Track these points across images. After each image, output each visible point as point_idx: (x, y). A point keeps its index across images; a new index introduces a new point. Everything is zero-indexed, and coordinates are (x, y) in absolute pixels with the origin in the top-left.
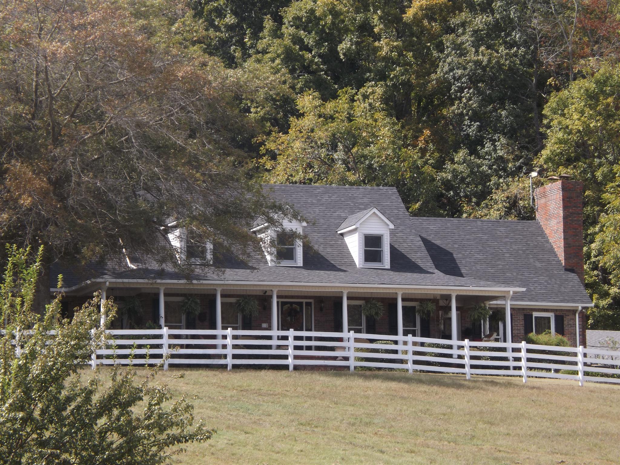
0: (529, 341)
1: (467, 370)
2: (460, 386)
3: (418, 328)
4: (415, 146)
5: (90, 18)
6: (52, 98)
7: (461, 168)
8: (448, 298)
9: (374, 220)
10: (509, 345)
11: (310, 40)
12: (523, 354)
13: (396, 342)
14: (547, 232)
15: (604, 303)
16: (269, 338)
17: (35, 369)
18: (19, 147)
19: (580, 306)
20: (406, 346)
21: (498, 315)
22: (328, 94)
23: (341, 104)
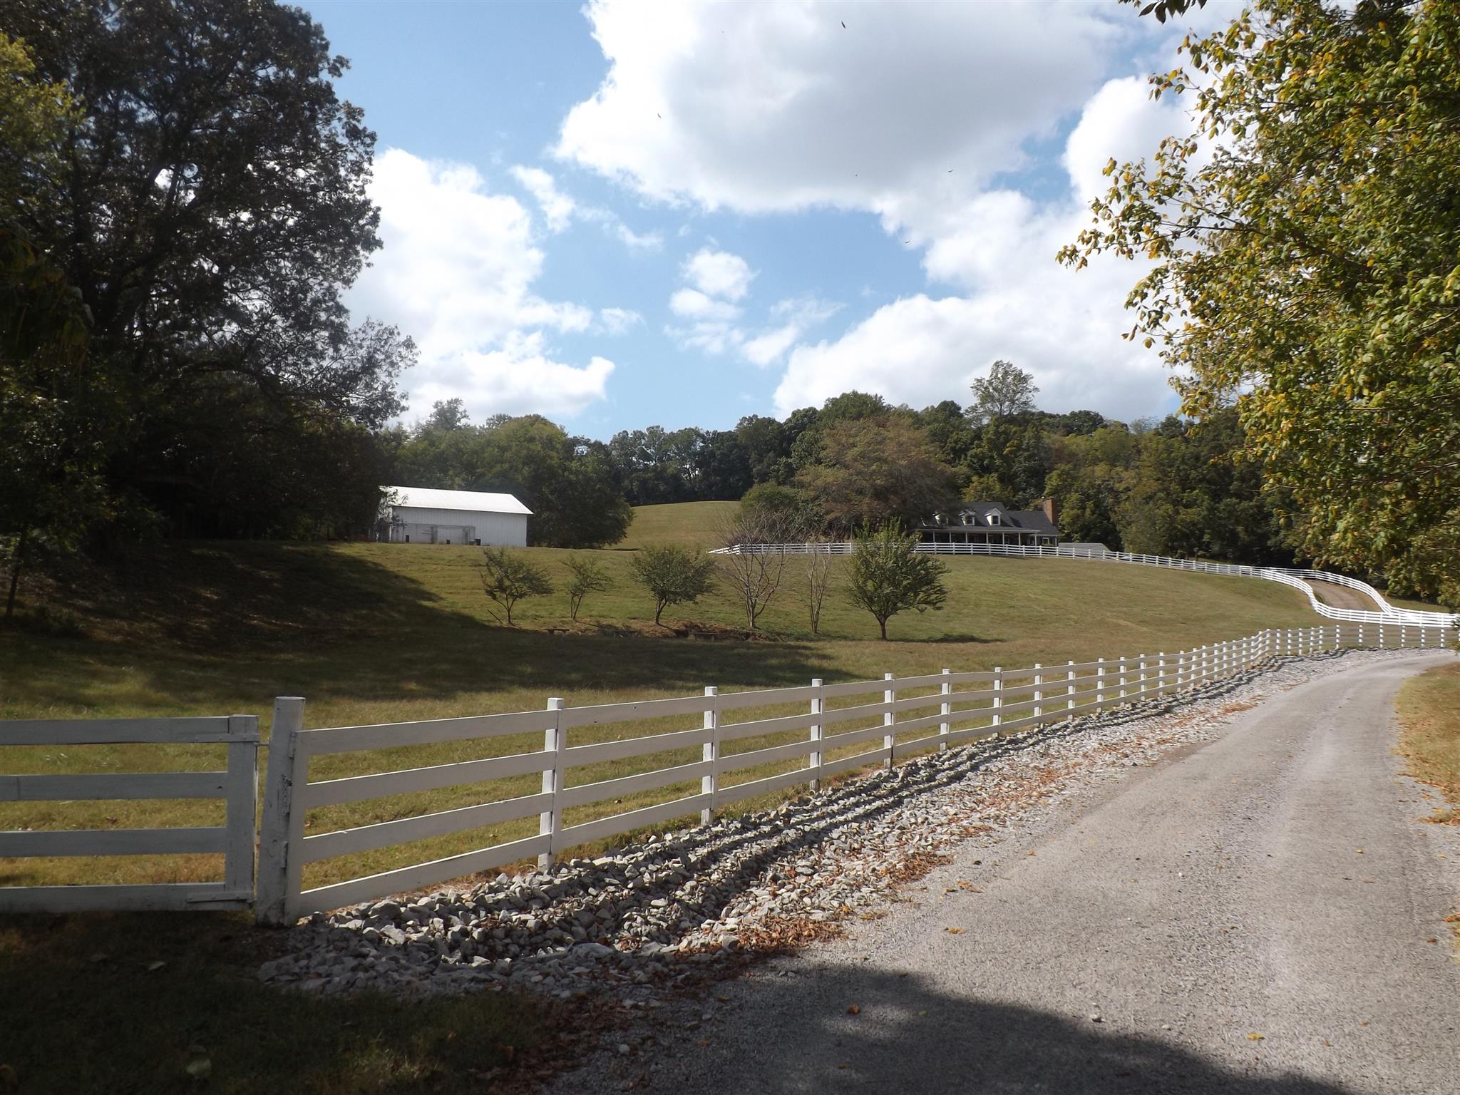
0: (1043, 546)
1: (1024, 554)
2: (1022, 558)
3: (1009, 542)
4: (1007, 491)
5: (913, 454)
6: (902, 478)
7: (1020, 497)
8: (1018, 534)
9: (997, 512)
10: (1036, 547)
11: (975, 461)
12: (1041, 549)
13: (1002, 546)
14: (1047, 515)
15: (1063, 535)
16: (965, 546)
17: (900, 552)
18: (892, 492)
19: (1057, 536)
20: (1006, 548)
21: (1033, 539)
22: (981, 476)
23: (985, 479)
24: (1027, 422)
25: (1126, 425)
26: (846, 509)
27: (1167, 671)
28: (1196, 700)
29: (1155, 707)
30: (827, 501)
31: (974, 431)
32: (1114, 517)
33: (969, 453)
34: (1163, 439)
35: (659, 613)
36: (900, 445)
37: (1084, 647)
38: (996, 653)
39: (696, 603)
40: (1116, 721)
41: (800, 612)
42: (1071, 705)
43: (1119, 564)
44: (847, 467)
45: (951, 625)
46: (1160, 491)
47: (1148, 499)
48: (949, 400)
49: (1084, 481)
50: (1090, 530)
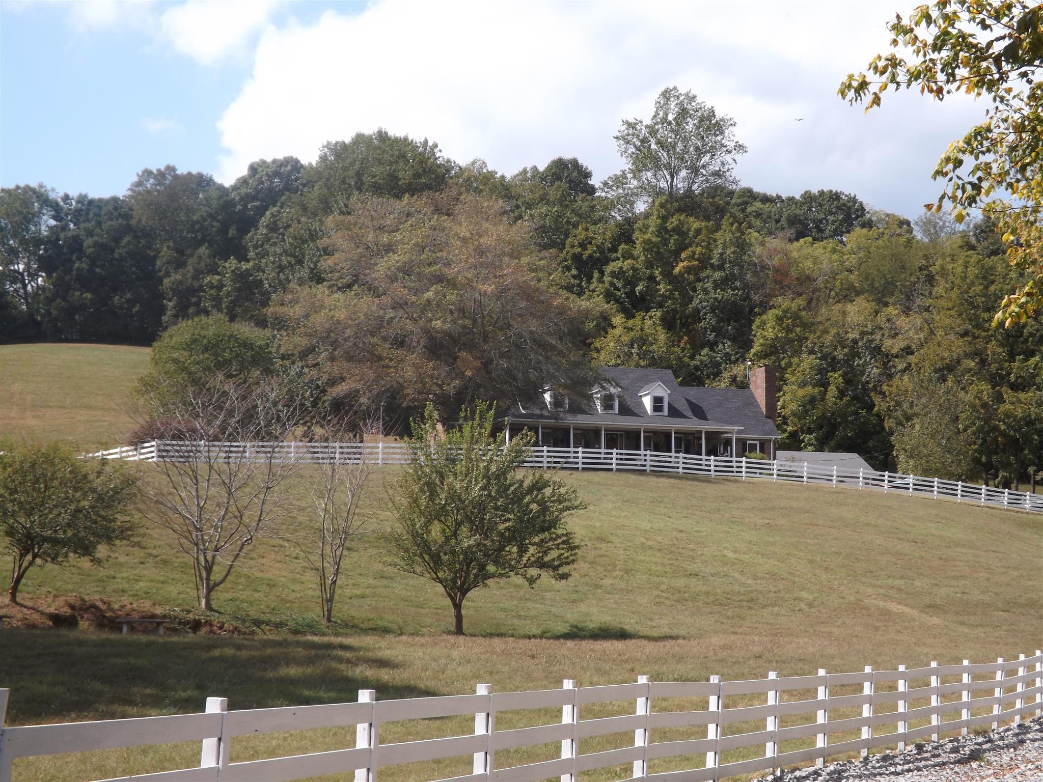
0: (747, 457)
1: (712, 473)
2: (709, 482)
3: (683, 449)
4: (679, 346)
5: (505, 272)
6: (484, 317)
7: (705, 359)
8: (700, 432)
9: (660, 388)
10: (734, 459)
11: (619, 284)
12: (744, 464)
13: (670, 457)
14: (756, 396)
15: (785, 435)
16: (600, 453)
17: (493, 468)
18: (465, 344)
19: (773, 438)
20: (678, 459)
21: (728, 442)
22: (630, 316)
23: (637, 321)
24: (721, 211)
25: (908, 223)
26: (371, 375)
27: (974, 693)
28: (1022, 742)
29: (955, 750)
30: (332, 359)
31: (619, 225)
32: (880, 405)
33: (609, 269)
34: (975, 258)
35: (18, 581)
36: (480, 251)
37: (831, 651)
38: (680, 659)
39: (97, 562)
40: (892, 769)
41: (294, 581)
42: (821, 742)
43: (889, 496)
44: (374, 291)
45: (583, 608)
46: (967, 355)
47: (946, 370)
48: (567, 156)
49: (826, 331)
50: (834, 427)
